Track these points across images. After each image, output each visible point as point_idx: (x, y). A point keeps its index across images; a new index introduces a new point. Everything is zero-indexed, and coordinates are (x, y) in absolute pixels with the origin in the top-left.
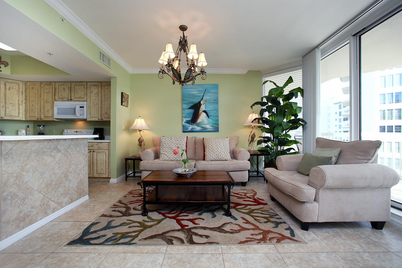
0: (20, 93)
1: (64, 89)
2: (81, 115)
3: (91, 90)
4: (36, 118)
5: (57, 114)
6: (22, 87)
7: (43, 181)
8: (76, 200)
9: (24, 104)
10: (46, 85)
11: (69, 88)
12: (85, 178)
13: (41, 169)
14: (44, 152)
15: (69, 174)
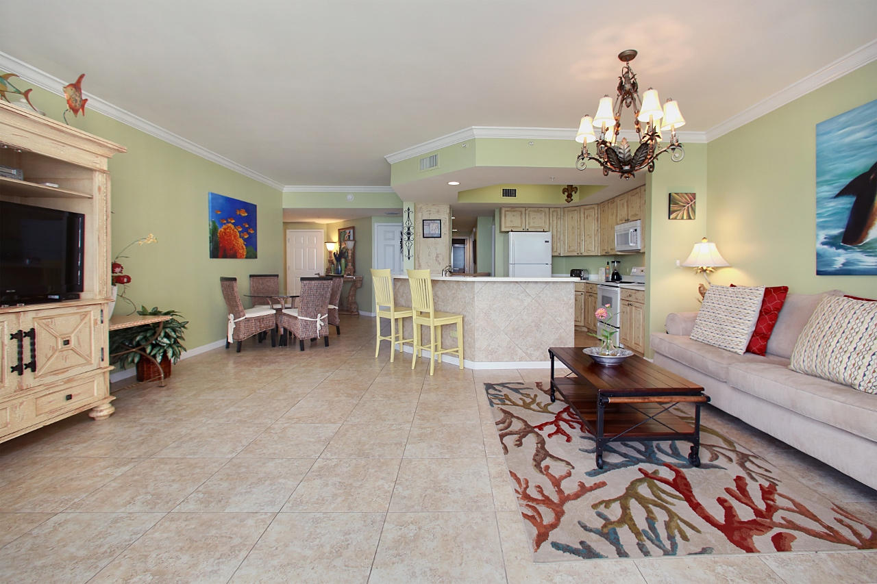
0: (596, 220)
1: (623, 204)
2: (634, 244)
4: (607, 251)
5: (616, 244)
6: (596, 211)
7: (510, 323)
9: (599, 234)
11: (626, 202)
12: (568, 336)
15: (541, 324)
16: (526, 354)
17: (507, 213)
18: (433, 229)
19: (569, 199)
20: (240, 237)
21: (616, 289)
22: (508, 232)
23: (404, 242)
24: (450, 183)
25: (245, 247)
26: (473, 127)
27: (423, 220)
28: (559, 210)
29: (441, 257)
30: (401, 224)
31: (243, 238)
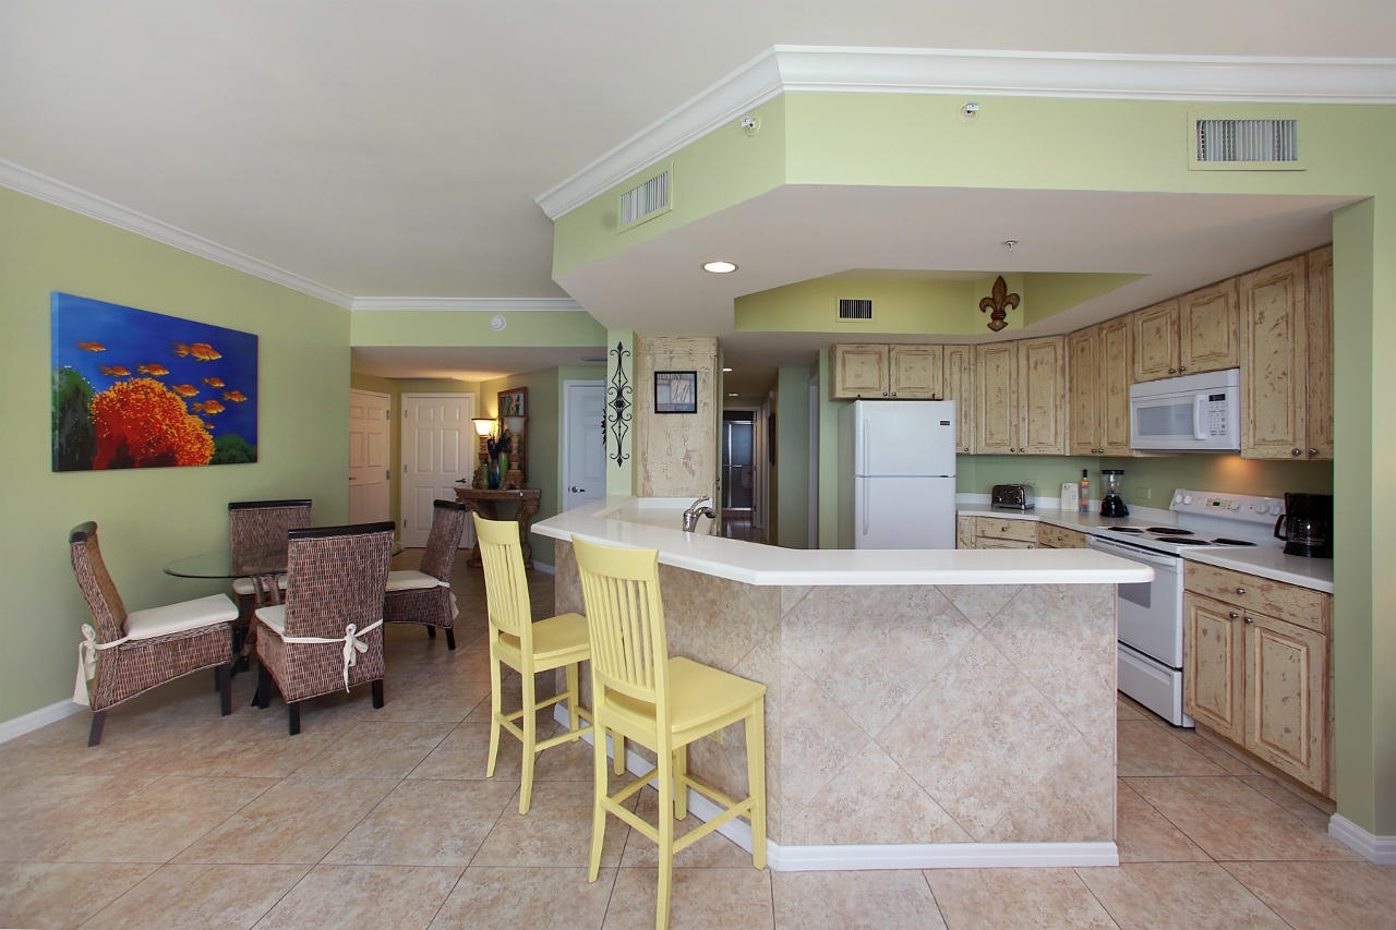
0: (1059, 371)
1: (1158, 330)
2: (1213, 433)
3: (1257, 312)
4: (1091, 447)
5: (1137, 433)
6: (1061, 352)
7: (899, 715)
8: (1044, 841)
9: (1068, 405)
10: (1112, 329)
11: (1172, 324)
12: (1095, 756)
13: (892, 675)
14: (902, 616)
15: (1006, 718)
16: (955, 816)
17: (847, 356)
18: (679, 392)
19: (998, 323)
20: (190, 412)
21: (1171, 561)
22: (853, 400)
23: (609, 424)
24: (709, 267)
25: (208, 436)
26: (778, 48)
27: (656, 373)
28: (965, 350)
29: (695, 457)
30: (602, 382)
31: (201, 415)
